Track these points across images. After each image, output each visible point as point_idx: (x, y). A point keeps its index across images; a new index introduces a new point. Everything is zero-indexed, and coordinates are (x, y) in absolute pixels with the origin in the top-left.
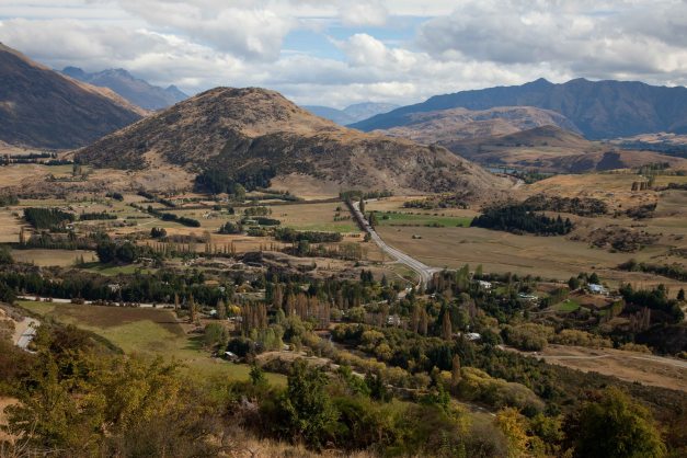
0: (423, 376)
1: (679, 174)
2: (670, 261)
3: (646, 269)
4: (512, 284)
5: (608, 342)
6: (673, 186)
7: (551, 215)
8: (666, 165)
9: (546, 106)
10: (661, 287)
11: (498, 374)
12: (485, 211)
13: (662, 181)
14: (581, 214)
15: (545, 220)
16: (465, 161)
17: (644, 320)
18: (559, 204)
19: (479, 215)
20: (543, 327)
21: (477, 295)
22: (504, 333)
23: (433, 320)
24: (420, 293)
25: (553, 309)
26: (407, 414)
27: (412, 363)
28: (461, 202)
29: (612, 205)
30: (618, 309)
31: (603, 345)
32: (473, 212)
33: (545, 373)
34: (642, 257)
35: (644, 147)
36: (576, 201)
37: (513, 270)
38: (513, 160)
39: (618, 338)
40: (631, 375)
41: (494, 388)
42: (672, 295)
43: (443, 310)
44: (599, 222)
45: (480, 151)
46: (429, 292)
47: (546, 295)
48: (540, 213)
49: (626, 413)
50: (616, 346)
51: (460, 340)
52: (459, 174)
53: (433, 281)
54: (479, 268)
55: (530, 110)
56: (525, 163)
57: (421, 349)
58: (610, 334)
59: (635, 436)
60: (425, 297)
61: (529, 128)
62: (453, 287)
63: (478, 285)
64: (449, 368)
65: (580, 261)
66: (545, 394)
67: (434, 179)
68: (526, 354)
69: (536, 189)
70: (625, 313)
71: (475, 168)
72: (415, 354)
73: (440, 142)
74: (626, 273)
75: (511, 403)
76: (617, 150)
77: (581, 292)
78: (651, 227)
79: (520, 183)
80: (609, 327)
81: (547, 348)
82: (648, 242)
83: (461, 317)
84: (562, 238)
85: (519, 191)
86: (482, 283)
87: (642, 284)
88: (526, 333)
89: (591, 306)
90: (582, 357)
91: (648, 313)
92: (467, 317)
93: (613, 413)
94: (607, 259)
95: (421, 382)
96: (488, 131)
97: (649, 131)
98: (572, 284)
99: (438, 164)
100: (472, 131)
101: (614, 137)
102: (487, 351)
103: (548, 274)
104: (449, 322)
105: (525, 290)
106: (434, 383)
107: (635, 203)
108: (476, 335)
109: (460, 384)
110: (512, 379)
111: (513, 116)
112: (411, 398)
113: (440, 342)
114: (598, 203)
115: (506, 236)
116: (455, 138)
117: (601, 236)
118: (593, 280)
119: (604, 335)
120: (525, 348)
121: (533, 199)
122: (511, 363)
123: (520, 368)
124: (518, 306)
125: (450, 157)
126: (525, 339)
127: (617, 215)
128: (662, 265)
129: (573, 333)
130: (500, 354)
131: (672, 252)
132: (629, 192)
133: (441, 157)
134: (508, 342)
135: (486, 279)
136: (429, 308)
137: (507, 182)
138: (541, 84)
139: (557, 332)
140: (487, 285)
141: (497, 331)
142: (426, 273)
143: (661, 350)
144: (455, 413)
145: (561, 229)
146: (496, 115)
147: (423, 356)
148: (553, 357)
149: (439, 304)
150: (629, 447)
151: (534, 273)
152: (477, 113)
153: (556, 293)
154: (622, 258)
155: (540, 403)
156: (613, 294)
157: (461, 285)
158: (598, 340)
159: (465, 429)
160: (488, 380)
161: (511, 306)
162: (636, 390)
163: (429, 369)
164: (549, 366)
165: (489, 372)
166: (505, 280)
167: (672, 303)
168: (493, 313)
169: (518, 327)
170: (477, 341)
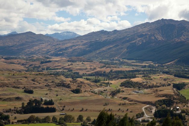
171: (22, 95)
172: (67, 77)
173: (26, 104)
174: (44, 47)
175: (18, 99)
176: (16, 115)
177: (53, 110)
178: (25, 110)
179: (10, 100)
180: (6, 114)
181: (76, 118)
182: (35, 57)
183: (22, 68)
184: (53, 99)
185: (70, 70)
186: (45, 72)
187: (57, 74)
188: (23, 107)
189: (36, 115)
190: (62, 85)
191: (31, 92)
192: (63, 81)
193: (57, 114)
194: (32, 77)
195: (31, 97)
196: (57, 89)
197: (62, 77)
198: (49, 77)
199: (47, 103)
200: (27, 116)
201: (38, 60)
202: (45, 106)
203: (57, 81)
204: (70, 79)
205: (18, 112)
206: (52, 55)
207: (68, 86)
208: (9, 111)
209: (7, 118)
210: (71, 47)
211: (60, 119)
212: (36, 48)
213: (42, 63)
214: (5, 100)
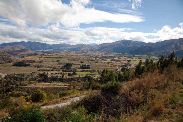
0: (5, 94)
1: (46, 56)
2: (45, 69)
3: (42, 70)
4: (21, 75)
5: (38, 82)
6: (45, 58)
7: (27, 63)
8: (44, 54)
9: (24, 45)
10: (45, 73)
11: (20, 91)
12: (15, 63)
13: (43, 57)
14: (32, 63)
15: (26, 64)
16: (10, 55)
17: (43, 78)
18: (28, 61)
19: (13, 64)
20: (27, 82)
21: (14, 78)
22: (20, 84)
23: (6, 84)
24: (3, 79)
25: (28, 78)
26: (1, 102)
27: (2, 92)
28: (10, 62)
29: (36, 61)
30: (39, 77)
31: (37, 83)
32: (12, 64)
33: (28, 89)
34: (42, 68)
35: (40, 52)
36: (31, 61)
37: (21, 73)
38: (19, 54)
39: (39, 81)
40: (41, 86)
41: (19, 93)
42: (46, 74)
43: (8, 82)
44: (34, 64)
45: (13, 53)
46: (5, 79)
47: (27, 76)
48: (24, 63)
49: (41, 92)
50: (39, 83)
51: (12, 86)
52: (9, 57)
53: (5, 77)
54: (15, 73)
55: (22, 46)
56: (21, 55)
57: (4, 89)
58: (38, 81)
59: (42, 96)
60: (4, 80)
61: (21, 49)
62: (10, 77)
63: (14, 76)
64: (10, 91)
65: (32, 70)
66: (28, 92)
67: (4, 58)
68: (24, 87)
69: (24, 59)
70: (40, 77)
71: (12, 56)
72: (3, 90)
73: (5, 52)
74: (39, 71)
75: (22, 95)
76: (36, 52)
77: (33, 75)
78: (42, 64)
79: (21, 58)
80: (37, 80)
81: (28, 85)
82: (42, 66)
83: (12, 82)
84: (29, 67)
85: (21, 60)
86: (15, 76)
87: (42, 73)
88: (24, 83)
89: (35, 77)
90: (34, 85)
91: (43, 77)
92: (13, 82)
93: (39, 93)
94: (36, 69)
95: (5, 95)
96: (14, 50)
97: (41, 49)
98: (31, 74)
99: (5, 56)
100: (11, 50)
101: (36, 50)
102: (17, 87)
103: (27, 73)
104: (9, 83)
105: (23, 76)
106: (7, 95)
107: (40, 60)
108: (15, 85)
109: (13, 94)
110: (22, 91)
111: (19, 47)
112: (3, 98)
113: (8, 87)
114: (34, 61)
115: (19, 67)
116: (8, 51)
117: (35, 66)
118: (34, 73)
119: (37, 81)
120: (24, 85)
121: (23, 61)
122: (22, 89)
123: (24, 89)
124: (22, 79)
125: (7, 54)
126: (24, 84)
127: (37, 62)
128: (44, 69)
129: (32, 82)
130: (20, 87)
131: (46, 67)
132: (39, 59)
133: (5, 54)
134: (21, 85)
135: (16, 75)
136: (5, 82)
137: (18, 58)
138: (23, 42)
139: (29, 82)
140: (16, 76)
141: (19, 84)
142: (4, 75)
143: (45, 82)
144: (12, 99)
145: (28, 65)
146: (15, 47)
147: (5, 90)
148: (29, 86)
149: (7, 81)
150: (42, 97)
151: (25, 73)
152: (12, 46)
153: (28, 76)
154: (39, 69)
155: (28, 94)
156: (38, 75)
157: (11, 77)
158: (36, 82)
159: (14, 102)
160: (18, 92)
161: (21, 79)
162: (42, 89)
163: (6, 92)
164: (28, 88)
165: (18, 91)
166: (19, 75)
167: (46, 75)
168: (18, 81)
169: (22, 82)
170: (15, 86)
171: (80, 63)
172: (94, 58)
173: (81, 66)
174: (87, 48)
175: (79, 64)
176: (79, 69)
177: (90, 68)
178: (81, 68)
179: (77, 65)
180: (75, 69)
181: (97, 71)
182: (84, 51)
183: (80, 55)
184: (90, 65)
185: (95, 56)
186: (87, 56)
187: (91, 57)
188: (80, 67)
189: (84, 69)
190: (92, 60)
191: (83, 62)
192: (92, 59)
193: (91, 69)
194: (83, 58)
195: (83, 64)
196: (91, 61)
197: (92, 58)
198: (88, 58)
199: (87, 66)
200: (81, 70)
201: (85, 52)
202: (87, 67)
203: (91, 59)
204: (95, 58)
205: (79, 68)
206: (89, 51)
207: (94, 61)
208: (76, 68)
209: (76, 70)
210: (95, 48)
211: (92, 71)
212: (84, 48)
213: (86, 53)
214: (75, 65)
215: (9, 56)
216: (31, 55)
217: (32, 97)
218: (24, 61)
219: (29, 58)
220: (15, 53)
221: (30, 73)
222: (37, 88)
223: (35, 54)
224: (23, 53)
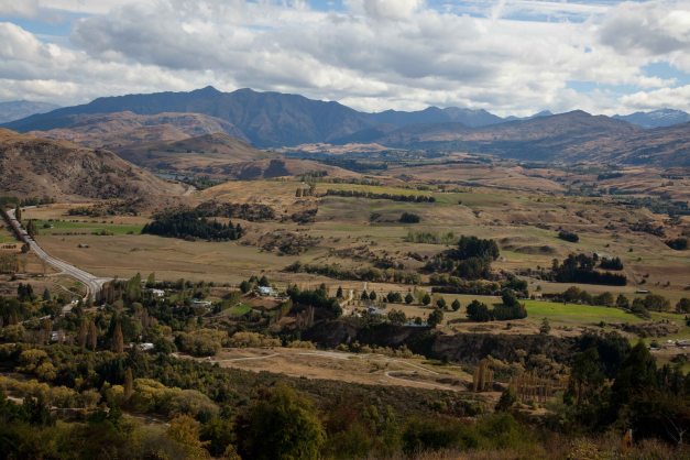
0: (93, 393)
1: (336, 181)
2: (330, 262)
3: (309, 270)
4: (186, 290)
5: (278, 341)
6: (331, 193)
7: (222, 221)
8: (325, 174)
9: (215, 114)
10: (322, 286)
11: (173, 383)
12: (157, 217)
13: (322, 188)
14: (251, 220)
15: (217, 226)
16: (134, 166)
17: (308, 318)
18: (230, 210)
19: (150, 222)
20: (216, 332)
21: (150, 303)
22: (178, 341)
23: (103, 332)
24: (88, 305)
25: (226, 313)
26: (72, 435)
27: (79, 380)
28: (131, 209)
29: (278, 210)
30: (287, 310)
31: (273, 344)
32: (144, 220)
33: (219, 377)
34: (306, 259)
35: (306, 156)
36: (246, 207)
37: (187, 277)
38: (184, 166)
39: (287, 336)
40: (298, 370)
41: (168, 398)
42: (332, 293)
43: (114, 322)
44: (268, 227)
45: (149, 157)
46: (98, 303)
47: (219, 300)
48: (211, 219)
49: (292, 407)
50: (284, 345)
51: (132, 352)
52: (128, 180)
53: (102, 292)
54: (152, 276)
55: (199, 117)
56: (196, 169)
57: (90, 365)
58: (279, 334)
59: (299, 428)
60: (94, 309)
61: (198, 135)
62: (124, 297)
63: (150, 293)
64: (122, 381)
65: (251, 265)
66: (219, 398)
67: (101, 185)
68: (200, 360)
69: (207, 195)
70: (293, 312)
71: (145, 174)
72: (83, 370)
73: (107, 147)
74: (293, 275)
75: (185, 410)
76: (282, 158)
77: (252, 295)
78: (313, 231)
79: (192, 189)
80: (278, 327)
81: (221, 352)
82: (311, 245)
83: (133, 327)
84: (234, 243)
85: (190, 197)
86: (155, 291)
87: (306, 284)
88: (201, 339)
89: (262, 308)
90: (254, 357)
91: (312, 311)
92: (139, 327)
93: (281, 409)
94: (276, 262)
95: (90, 400)
96: (158, 136)
97: (309, 141)
98: (244, 287)
99: (105, 170)
100: (142, 136)
101: (279, 146)
102: (160, 361)
103: (219, 279)
104: (121, 334)
105: (199, 296)
106: (104, 399)
107: (299, 209)
108: (150, 345)
109: (133, 397)
110: (187, 387)
111: (183, 122)
112: (79, 417)
113: (110, 355)
114: (266, 208)
115: (178, 243)
116: (123, 143)
117: (269, 240)
118: (263, 282)
119: (274, 335)
120: (199, 354)
121: (204, 205)
122: (185, 371)
123: (195, 374)
124: (192, 312)
125: (118, 162)
126: (199, 345)
127: (284, 220)
128: (323, 266)
129: (245, 335)
130: (174, 363)
131: (332, 253)
132: (293, 199)
133: (108, 162)
134: (182, 350)
135: (159, 287)
136: (98, 320)
137: (178, 189)
138: (210, 90)
139: (231, 335)
140: (160, 293)
141: (171, 339)
142: (94, 283)
143: (324, 345)
144: (129, 428)
145: (232, 234)
146: (165, 120)
147: (92, 372)
148: (226, 361)
149: (109, 316)
150: (294, 438)
151: (207, 278)
152: (146, 117)
153: (228, 297)
154: (288, 261)
155: (214, 407)
156: (282, 295)
157: (132, 294)
158: (268, 340)
159: (137, 443)
160: (162, 390)
161: (185, 313)
162: (303, 384)
163: (98, 385)
164: (223, 370)
165: (163, 382)
166: (178, 286)
167: (332, 300)
168: (166, 321)
169: (192, 334)
170: (151, 351)
171: (555, 244)
172: (657, 211)
173: (561, 263)
174: (608, 143)
175: (545, 250)
176: (541, 283)
177: (621, 281)
178: (559, 275)
179: (529, 250)
180: (521, 278)
181: (673, 304)
182: (587, 164)
183: (557, 186)
184: (622, 258)
185: (665, 196)
186: (606, 198)
187: (634, 204)
188: (555, 268)
189: (582, 287)
190: (645, 228)
191: (573, 239)
192: (646, 219)
193: (628, 291)
194: (578, 207)
195: (573, 248)
196: (631, 236)
197: (646, 212)
198: (614, 210)
199: (606, 264)
200: (563, 287)
201: (592, 170)
202: (602, 271)
203: (634, 220)
204: (665, 217)
205: (544, 277)
206: (624, 161)
207: (659, 232)
208: (527, 273)
209: (522, 286)
210: (672, 144)
211: (636, 301)
212: (590, 145)
213: (601, 178)
214: (519, 250)
215: (131, 174)
216: (249, 174)
217: (237, 430)
218: (206, 209)
219: (239, 192)
220: (158, 158)
221: (239, 281)
222: (274, 379)
223: (276, 170)
224: (202, 161)
